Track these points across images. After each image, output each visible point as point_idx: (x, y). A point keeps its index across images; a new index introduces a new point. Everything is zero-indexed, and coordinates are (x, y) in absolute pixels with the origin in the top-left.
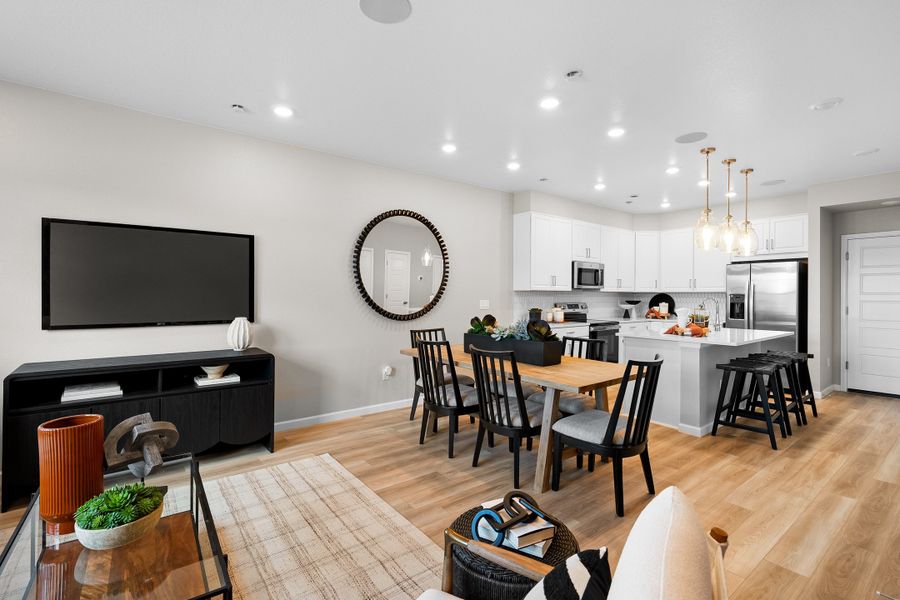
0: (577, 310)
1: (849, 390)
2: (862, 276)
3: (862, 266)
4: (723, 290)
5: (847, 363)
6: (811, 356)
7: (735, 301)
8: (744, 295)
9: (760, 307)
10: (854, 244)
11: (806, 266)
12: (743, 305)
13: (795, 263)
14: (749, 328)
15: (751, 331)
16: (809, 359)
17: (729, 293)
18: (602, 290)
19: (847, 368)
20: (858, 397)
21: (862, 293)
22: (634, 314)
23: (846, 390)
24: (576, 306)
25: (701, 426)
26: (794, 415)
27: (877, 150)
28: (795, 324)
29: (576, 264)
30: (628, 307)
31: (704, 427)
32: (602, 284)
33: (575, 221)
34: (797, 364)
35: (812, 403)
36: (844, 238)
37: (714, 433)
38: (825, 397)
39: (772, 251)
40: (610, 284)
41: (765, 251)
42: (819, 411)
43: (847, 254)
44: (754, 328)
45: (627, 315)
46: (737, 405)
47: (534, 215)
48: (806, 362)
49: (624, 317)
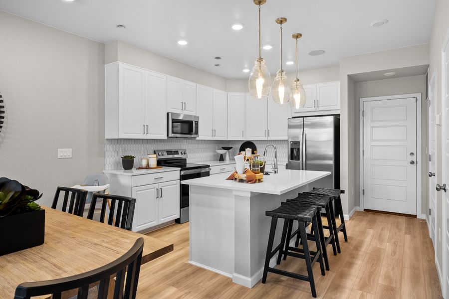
0: (176, 156)
1: (365, 210)
2: (372, 127)
3: (372, 121)
4: (286, 138)
5: (363, 190)
6: (343, 192)
7: (294, 147)
8: (299, 142)
9: (310, 150)
10: (368, 104)
11: (339, 120)
12: (299, 149)
13: (332, 118)
14: (303, 169)
15: (304, 171)
16: (342, 194)
17: (290, 140)
18: (197, 138)
19: (363, 194)
20: (370, 215)
21: (372, 140)
22: (227, 157)
23: (363, 211)
24: (176, 152)
25: (251, 276)
26: (331, 245)
27: (387, 21)
28: (331, 162)
29: (170, 115)
30: (223, 152)
31: (255, 276)
32: (197, 133)
33: (170, 77)
34: (333, 202)
35: (343, 230)
36: (362, 100)
37: (264, 280)
38: (351, 218)
39: (318, 110)
40: (204, 133)
41: (313, 109)
42: (348, 235)
43: (363, 111)
44: (306, 170)
45: (222, 158)
46: (288, 243)
47: (121, 65)
48: (339, 198)
49: (220, 160)
